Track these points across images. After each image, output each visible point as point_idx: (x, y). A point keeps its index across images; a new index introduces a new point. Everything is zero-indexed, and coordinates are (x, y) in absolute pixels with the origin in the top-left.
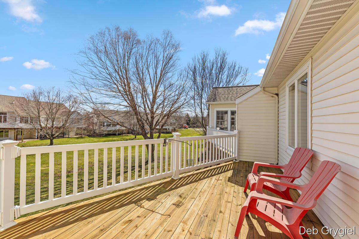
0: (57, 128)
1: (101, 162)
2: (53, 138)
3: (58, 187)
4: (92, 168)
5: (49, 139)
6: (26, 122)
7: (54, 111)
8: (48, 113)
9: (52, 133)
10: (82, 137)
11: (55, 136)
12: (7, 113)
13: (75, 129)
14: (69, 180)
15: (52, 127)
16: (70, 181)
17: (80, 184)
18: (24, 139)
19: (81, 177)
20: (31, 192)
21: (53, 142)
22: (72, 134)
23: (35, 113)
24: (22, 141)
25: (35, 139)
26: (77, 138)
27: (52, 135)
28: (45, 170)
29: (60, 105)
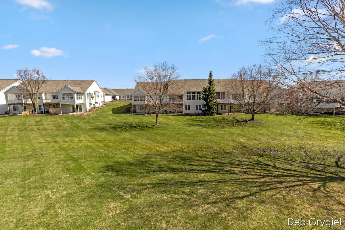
0: (257, 103)
1: (303, 148)
2: (254, 113)
3: (250, 165)
4: (290, 154)
5: (251, 113)
6: (236, 99)
7: (256, 88)
8: (250, 90)
9: (253, 109)
10: (283, 114)
11: (256, 112)
12: (225, 92)
13: (276, 105)
14: (261, 161)
15: (254, 103)
16: (262, 163)
17: (272, 171)
18: (235, 112)
19: (275, 162)
20: (229, 161)
21: (254, 117)
22: (273, 111)
23: (241, 91)
24: (233, 114)
25: (242, 112)
26: (278, 115)
27: (254, 111)
28: (244, 142)
29: (261, 82)
